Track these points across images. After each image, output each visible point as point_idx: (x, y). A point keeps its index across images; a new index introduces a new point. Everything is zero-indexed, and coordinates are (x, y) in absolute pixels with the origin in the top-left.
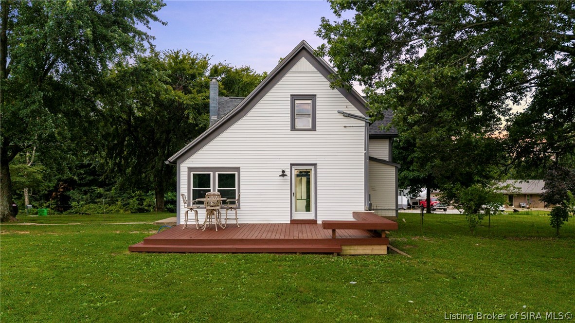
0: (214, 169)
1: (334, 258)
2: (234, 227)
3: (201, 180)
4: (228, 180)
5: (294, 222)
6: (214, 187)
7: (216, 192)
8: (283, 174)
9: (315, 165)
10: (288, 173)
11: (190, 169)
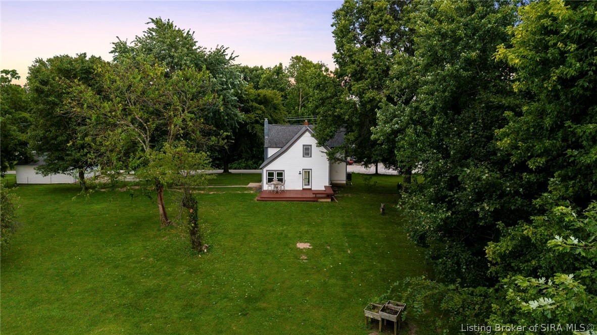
0: (275, 171)
1: (315, 203)
2: (283, 191)
3: (271, 174)
4: (280, 174)
5: (303, 189)
6: (275, 177)
7: (276, 179)
8: (300, 174)
9: (311, 169)
10: (301, 172)
11: (267, 171)
